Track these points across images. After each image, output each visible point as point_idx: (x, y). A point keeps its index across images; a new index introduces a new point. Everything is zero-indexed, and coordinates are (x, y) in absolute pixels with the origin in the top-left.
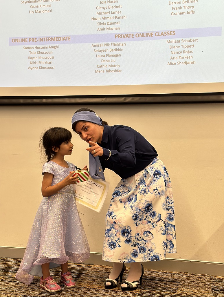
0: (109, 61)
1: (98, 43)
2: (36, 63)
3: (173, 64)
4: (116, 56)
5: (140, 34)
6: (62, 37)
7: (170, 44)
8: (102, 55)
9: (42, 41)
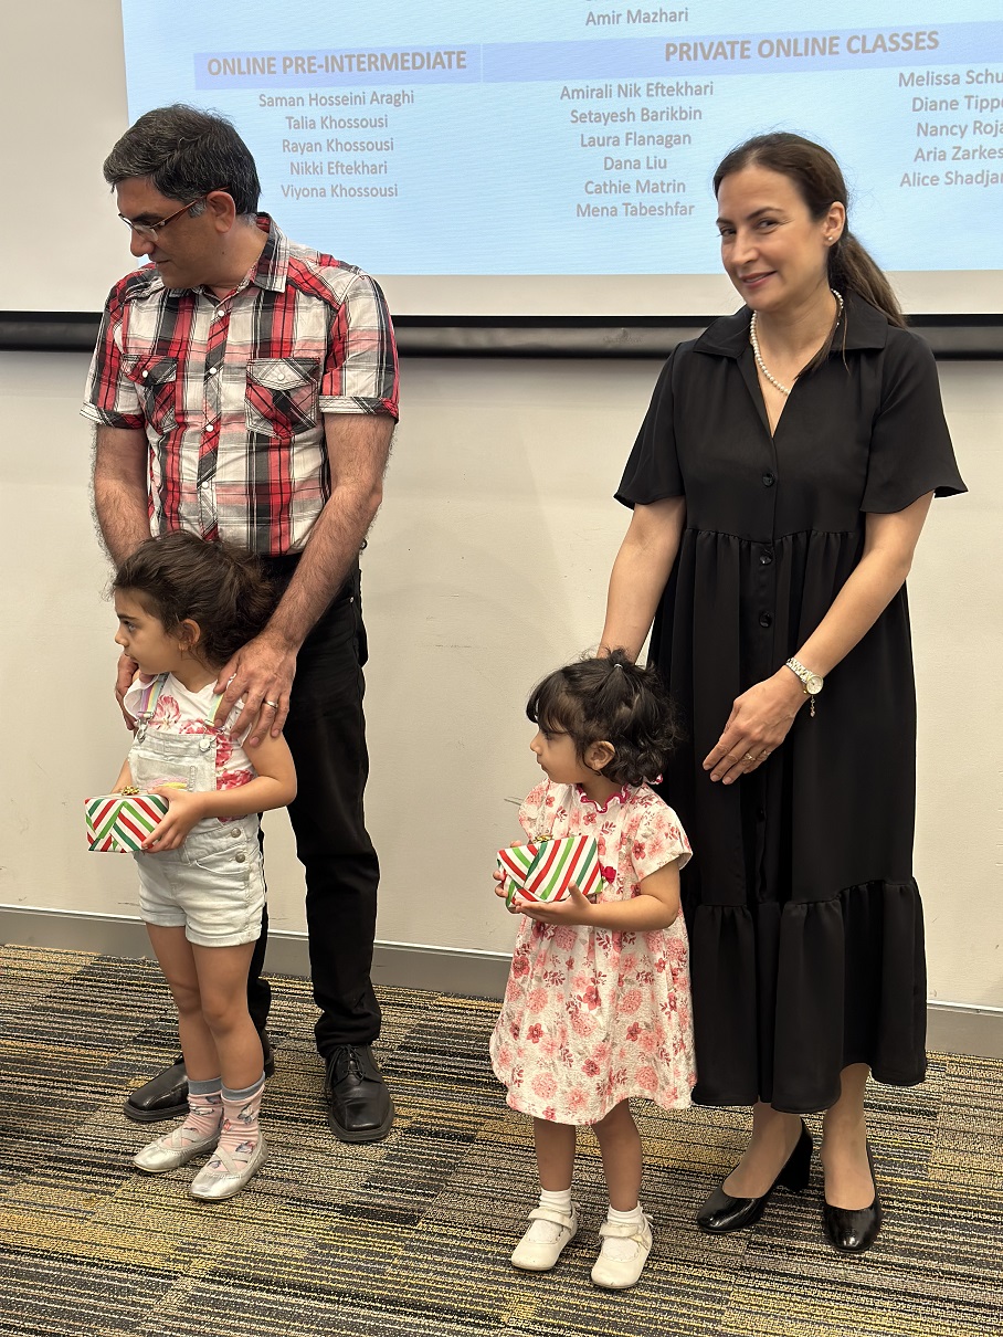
0: (637, 165)
1: (588, 82)
2: (315, 169)
3: (927, 181)
4: (668, 141)
5: (779, 42)
6: (428, 54)
7: (915, 91)
8: (609, 138)
9: (341, 69)
